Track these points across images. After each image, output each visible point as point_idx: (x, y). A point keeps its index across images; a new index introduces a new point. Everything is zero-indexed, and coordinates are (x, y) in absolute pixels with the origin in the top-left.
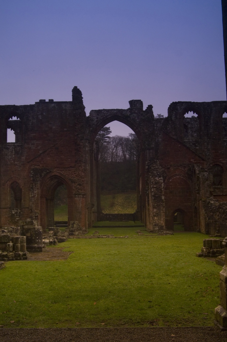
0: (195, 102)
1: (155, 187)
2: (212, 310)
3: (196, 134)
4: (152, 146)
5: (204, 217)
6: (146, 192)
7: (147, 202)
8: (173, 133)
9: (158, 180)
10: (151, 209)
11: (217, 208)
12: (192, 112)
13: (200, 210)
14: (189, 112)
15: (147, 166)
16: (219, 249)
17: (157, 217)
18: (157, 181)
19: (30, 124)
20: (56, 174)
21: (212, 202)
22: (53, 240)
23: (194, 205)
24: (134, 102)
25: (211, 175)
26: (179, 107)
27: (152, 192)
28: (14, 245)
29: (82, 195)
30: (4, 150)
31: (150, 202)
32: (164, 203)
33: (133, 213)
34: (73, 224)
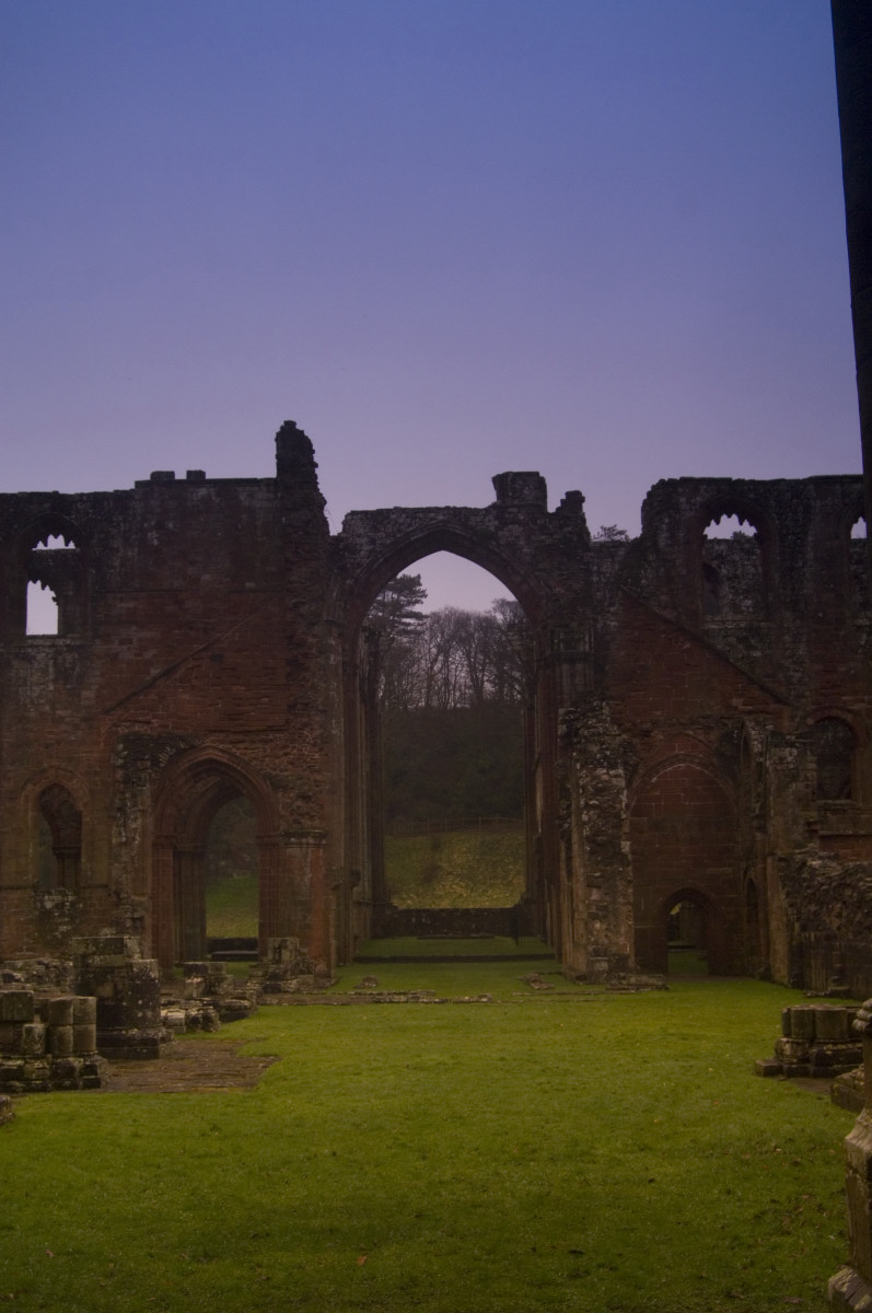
0: (747, 479)
1: (594, 807)
2: (817, 1285)
3: (749, 602)
4: (582, 649)
5: (785, 919)
6: (561, 826)
7: (563, 865)
8: (663, 598)
9: (606, 777)
10: (579, 888)
11: (833, 884)
12: (735, 518)
13: (769, 893)
14: (724, 518)
15: (564, 726)
16: (844, 1047)
17: (601, 922)
18: (602, 782)
19: (116, 564)
20: (215, 757)
21: (814, 863)
22: (201, 1012)
23: (745, 873)
24: (514, 481)
25: (810, 758)
26: (683, 500)
27: (585, 823)
28: (48, 1033)
29: (313, 837)
30: (15, 663)
31: (577, 862)
32: (628, 865)
33: (509, 906)
34: (280, 948)
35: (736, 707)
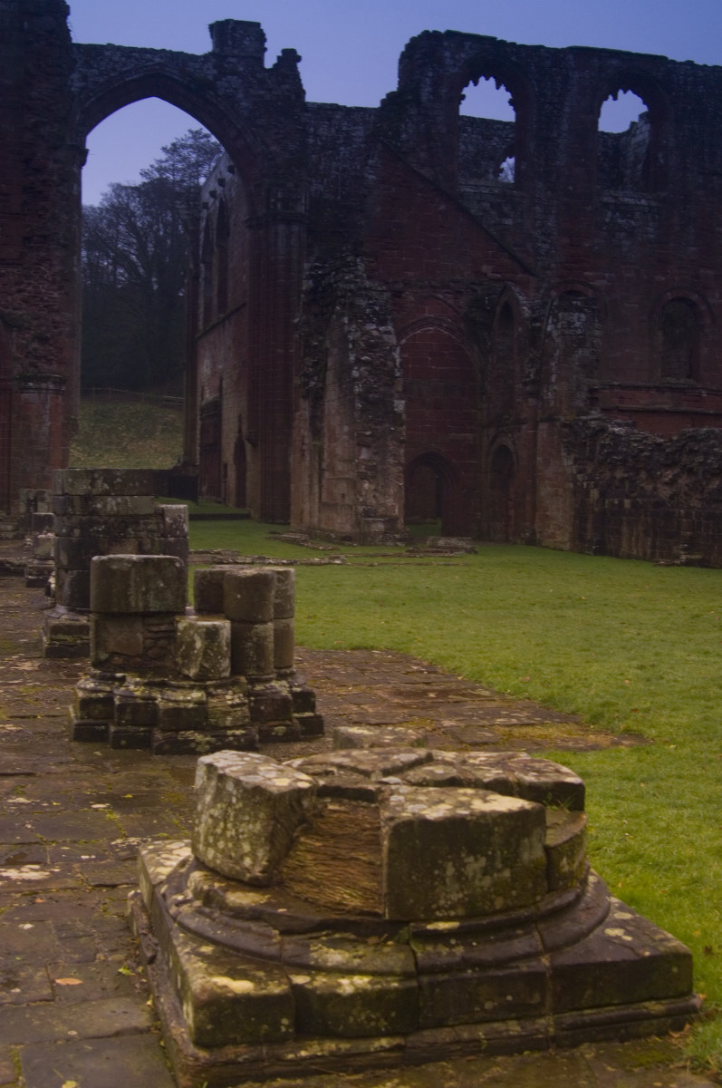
1: (365, 363)
4: (298, 210)
5: (569, 485)
8: (422, 155)
9: (376, 333)
10: (338, 448)
11: (666, 450)
12: (492, 80)
13: (540, 459)
15: (311, 282)
17: (370, 483)
18: (373, 337)
21: (615, 429)
23: (494, 439)
24: (234, 29)
26: (447, 54)
27: (355, 379)
29: (55, 383)
31: (334, 421)
32: (401, 425)
33: (166, 468)
34: (35, 500)
35: (486, 274)
